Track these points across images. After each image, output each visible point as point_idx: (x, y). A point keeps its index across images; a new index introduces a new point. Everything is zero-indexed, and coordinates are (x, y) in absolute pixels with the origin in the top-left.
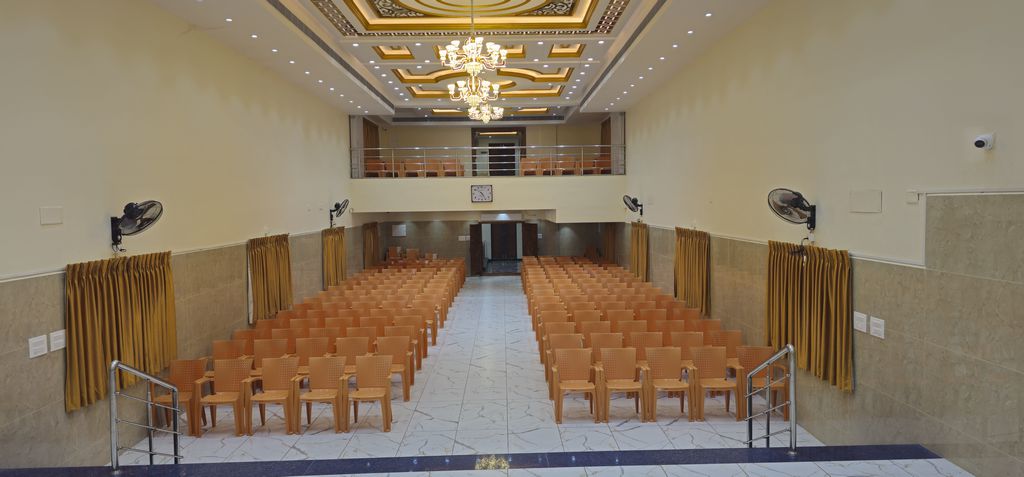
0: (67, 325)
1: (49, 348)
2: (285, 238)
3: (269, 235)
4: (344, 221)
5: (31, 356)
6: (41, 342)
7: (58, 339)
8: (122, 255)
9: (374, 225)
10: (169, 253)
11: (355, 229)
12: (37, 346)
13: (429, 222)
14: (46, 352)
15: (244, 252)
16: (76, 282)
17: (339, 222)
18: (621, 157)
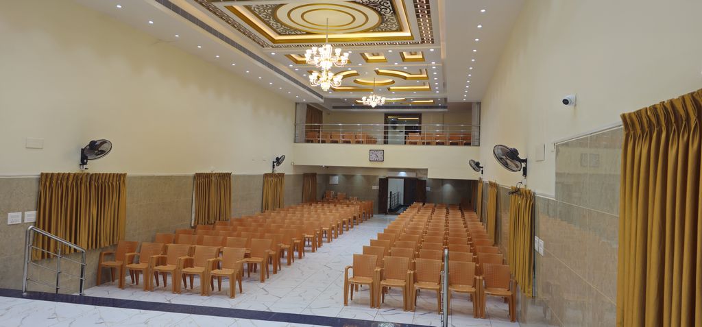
0: (38, 208)
1: (23, 220)
2: (229, 175)
3: (214, 172)
4: (284, 169)
5: (9, 223)
6: (18, 216)
7: (31, 216)
8: (87, 171)
9: (313, 175)
10: (125, 175)
11: (296, 176)
12: (14, 218)
13: (353, 176)
14: (20, 222)
15: (191, 181)
16: (48, 184)
17: (278, 170)
18: (477, 134)
